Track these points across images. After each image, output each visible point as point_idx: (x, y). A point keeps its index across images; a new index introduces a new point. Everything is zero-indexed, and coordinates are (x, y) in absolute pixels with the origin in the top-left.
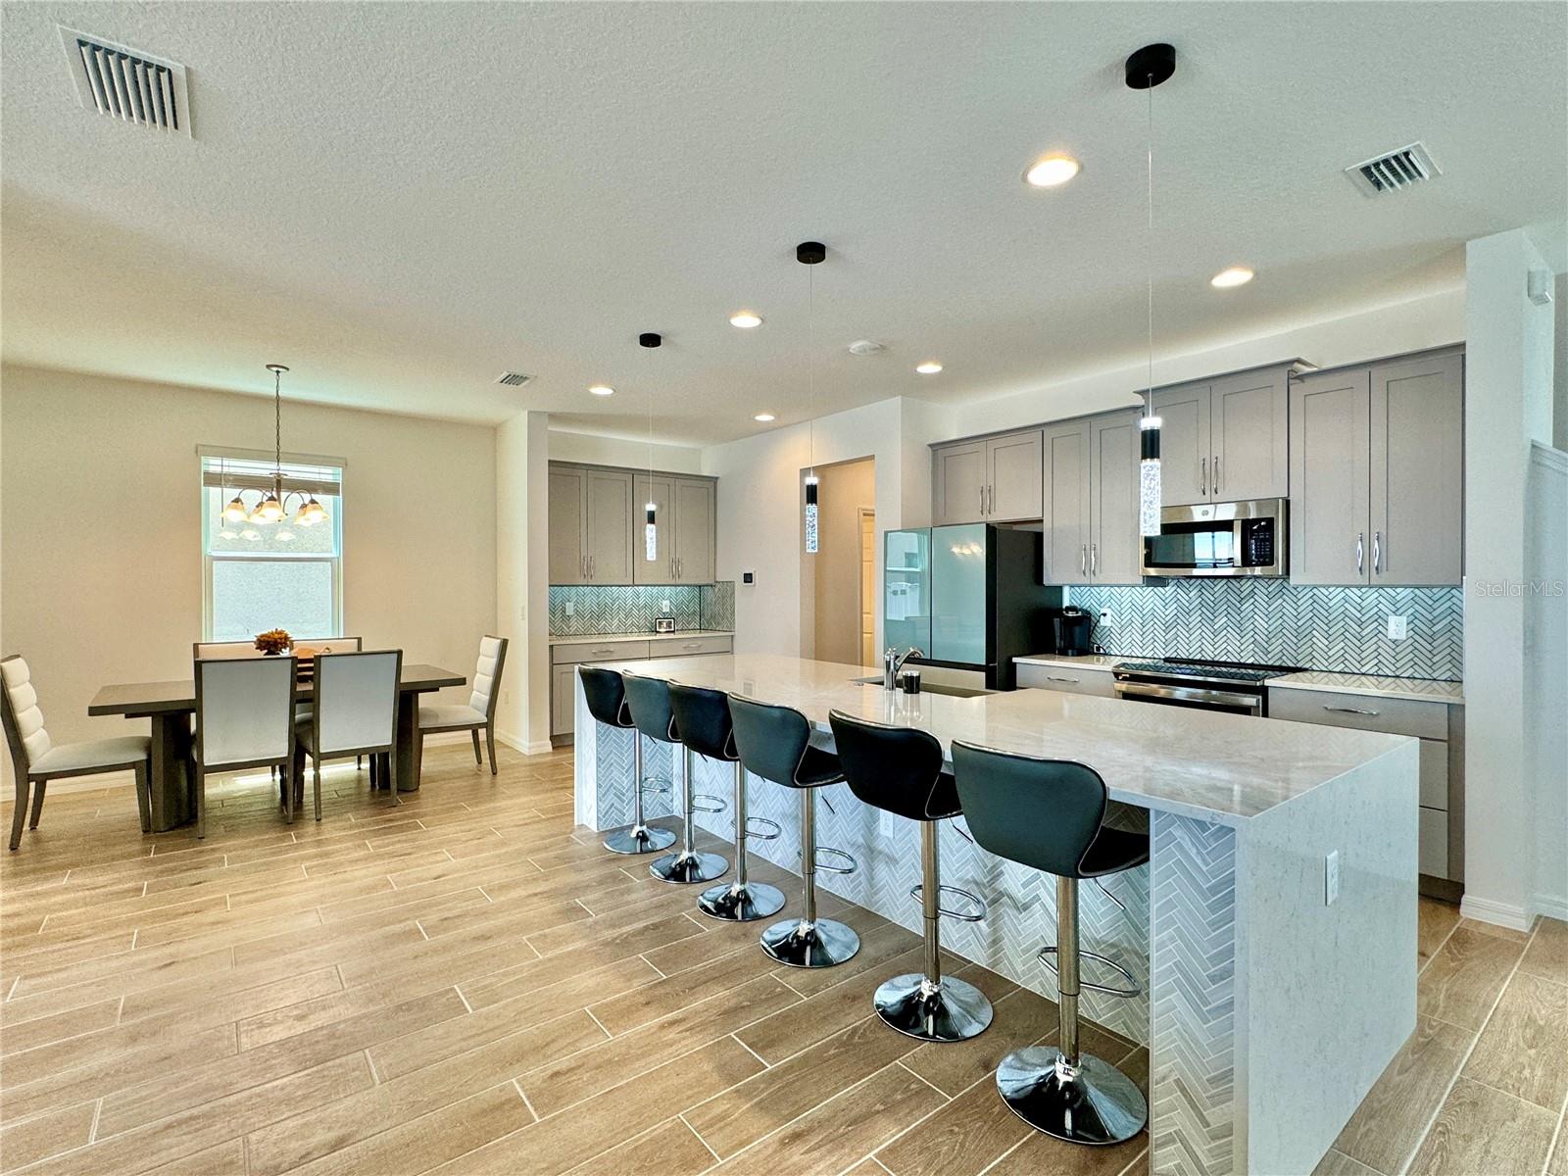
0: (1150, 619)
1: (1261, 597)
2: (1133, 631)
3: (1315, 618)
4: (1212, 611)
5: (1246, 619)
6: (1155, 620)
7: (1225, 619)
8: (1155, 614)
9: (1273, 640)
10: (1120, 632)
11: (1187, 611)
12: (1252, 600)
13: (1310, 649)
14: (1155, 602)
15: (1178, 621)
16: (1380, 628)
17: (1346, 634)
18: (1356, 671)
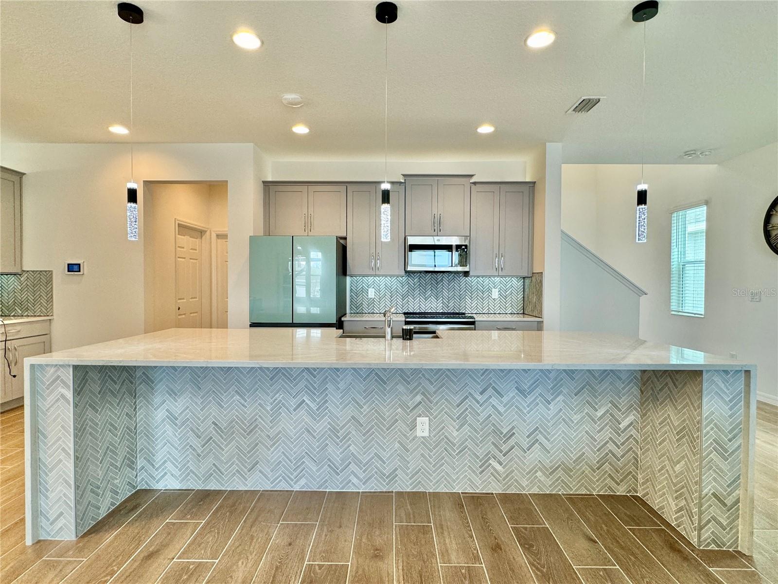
0: (395, 293)
1: (445, 282)
2: (386, 300)
3: (467, 291)
4: (425, 288)
5: (439, 292)
6: (397, 293)
7: (431, 292)
8: (398, 291)
9: (450, 301)
10: (379, 301)
11: (413, 289)
12: (442, 283)
13: (465, 305)
14: (398, 284)
15: (409, 294)
16: (489, 294)
17: (478, 297)
18: (481, 313)
